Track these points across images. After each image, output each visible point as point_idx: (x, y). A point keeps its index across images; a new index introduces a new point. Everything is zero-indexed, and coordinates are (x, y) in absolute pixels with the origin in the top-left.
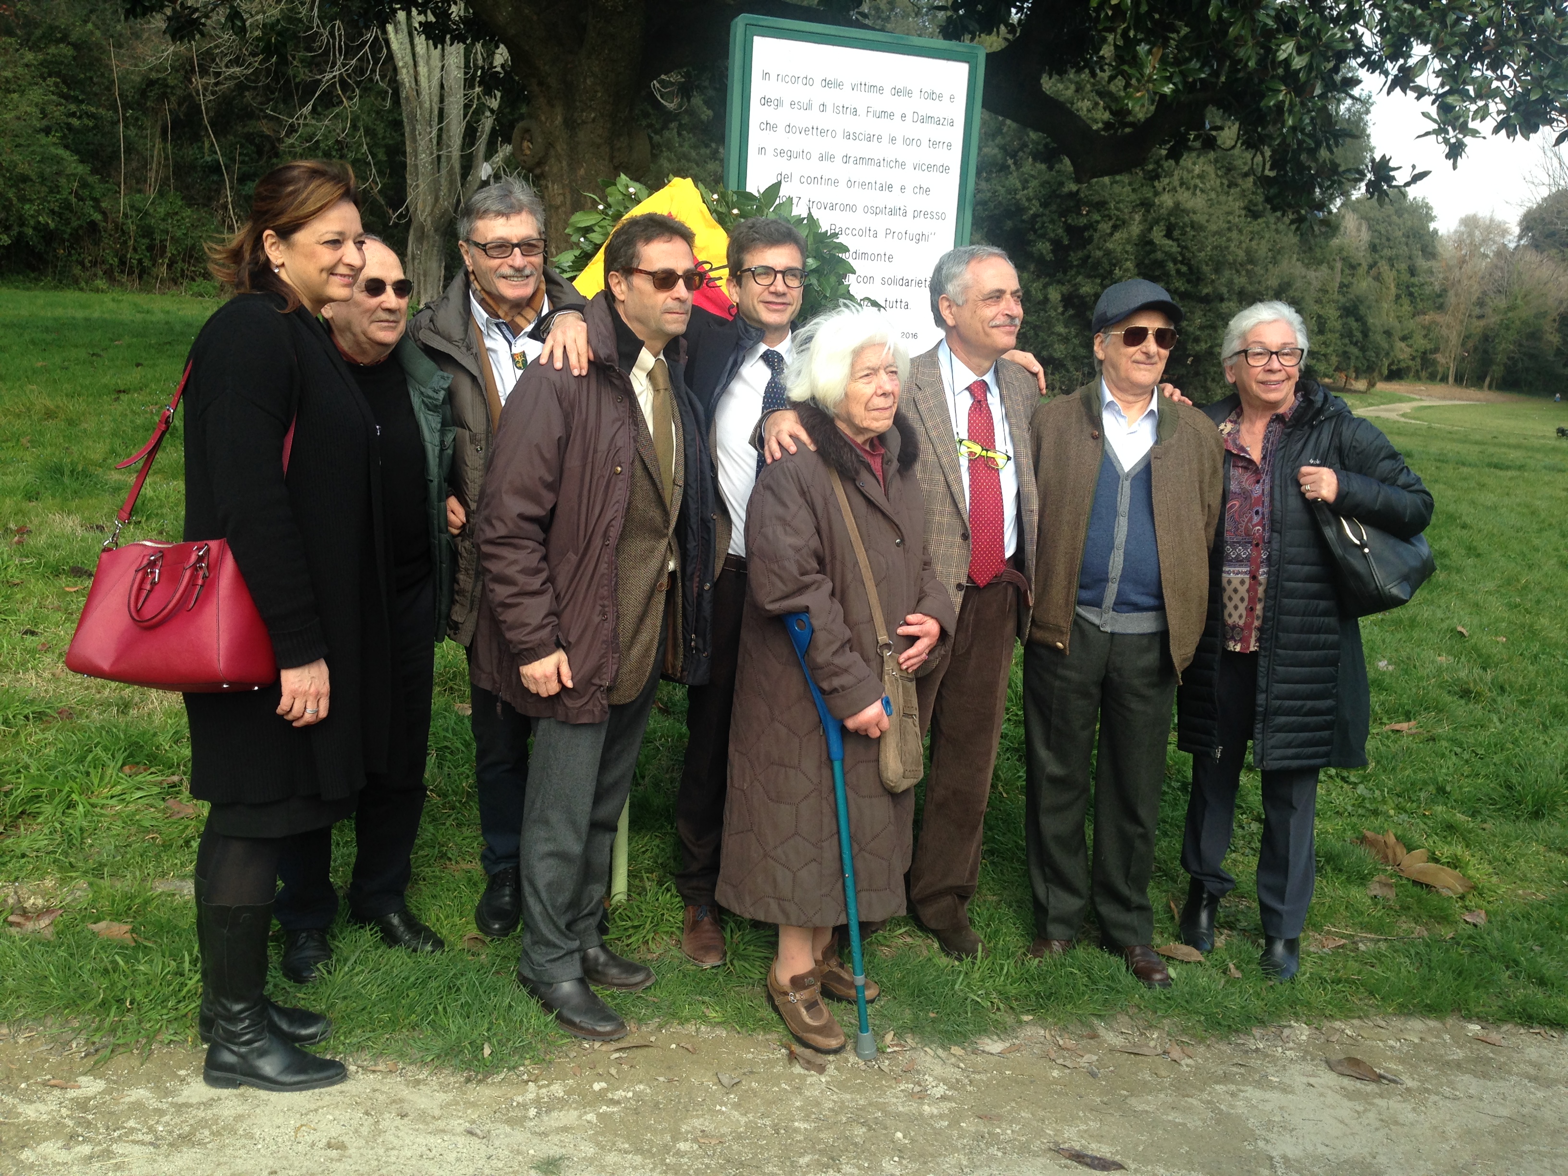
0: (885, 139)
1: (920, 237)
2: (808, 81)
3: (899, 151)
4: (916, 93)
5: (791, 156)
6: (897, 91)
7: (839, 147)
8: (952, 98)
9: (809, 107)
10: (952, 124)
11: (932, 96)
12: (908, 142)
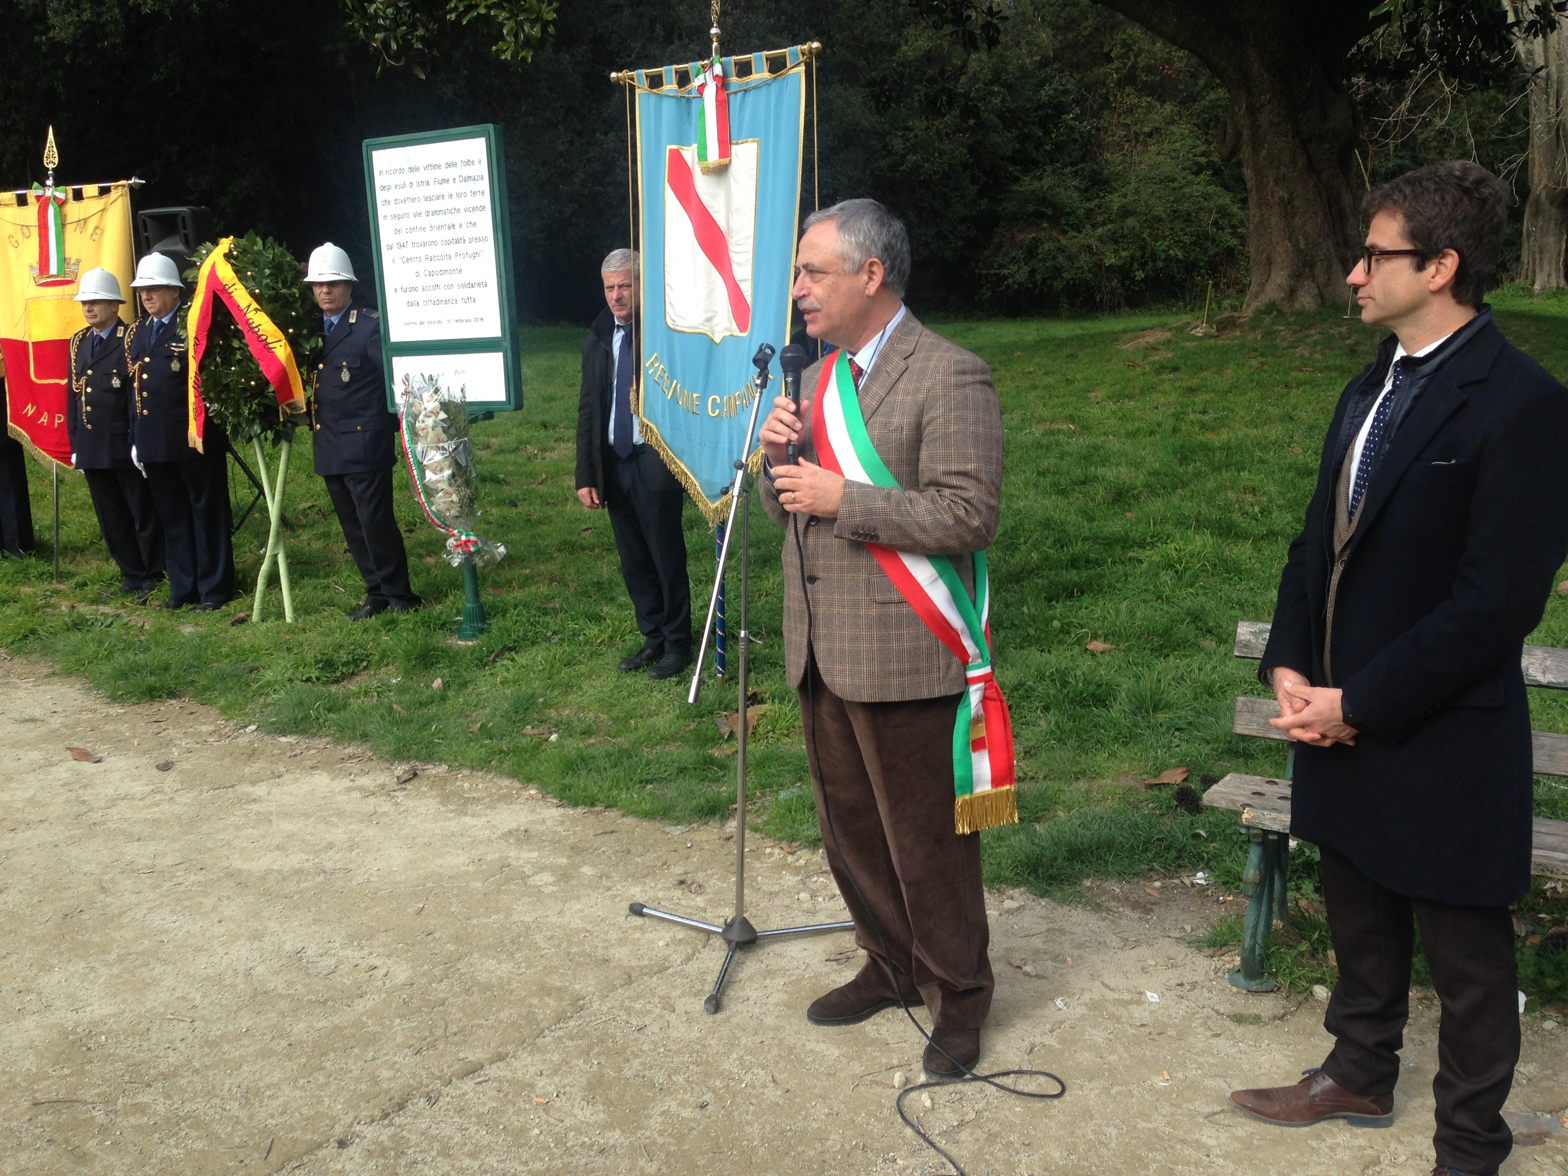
0: (446, 197)
1: (475, 255)
2: (402, 171)
3: (456, 203)
4: (459, 164)
5: (399, 217)
6: (449, 165)
7: (423, 207)
8: (480, 161)
9: (404, 186)
10: (481, 178)
11: (468, 163)
12: (459, 195)
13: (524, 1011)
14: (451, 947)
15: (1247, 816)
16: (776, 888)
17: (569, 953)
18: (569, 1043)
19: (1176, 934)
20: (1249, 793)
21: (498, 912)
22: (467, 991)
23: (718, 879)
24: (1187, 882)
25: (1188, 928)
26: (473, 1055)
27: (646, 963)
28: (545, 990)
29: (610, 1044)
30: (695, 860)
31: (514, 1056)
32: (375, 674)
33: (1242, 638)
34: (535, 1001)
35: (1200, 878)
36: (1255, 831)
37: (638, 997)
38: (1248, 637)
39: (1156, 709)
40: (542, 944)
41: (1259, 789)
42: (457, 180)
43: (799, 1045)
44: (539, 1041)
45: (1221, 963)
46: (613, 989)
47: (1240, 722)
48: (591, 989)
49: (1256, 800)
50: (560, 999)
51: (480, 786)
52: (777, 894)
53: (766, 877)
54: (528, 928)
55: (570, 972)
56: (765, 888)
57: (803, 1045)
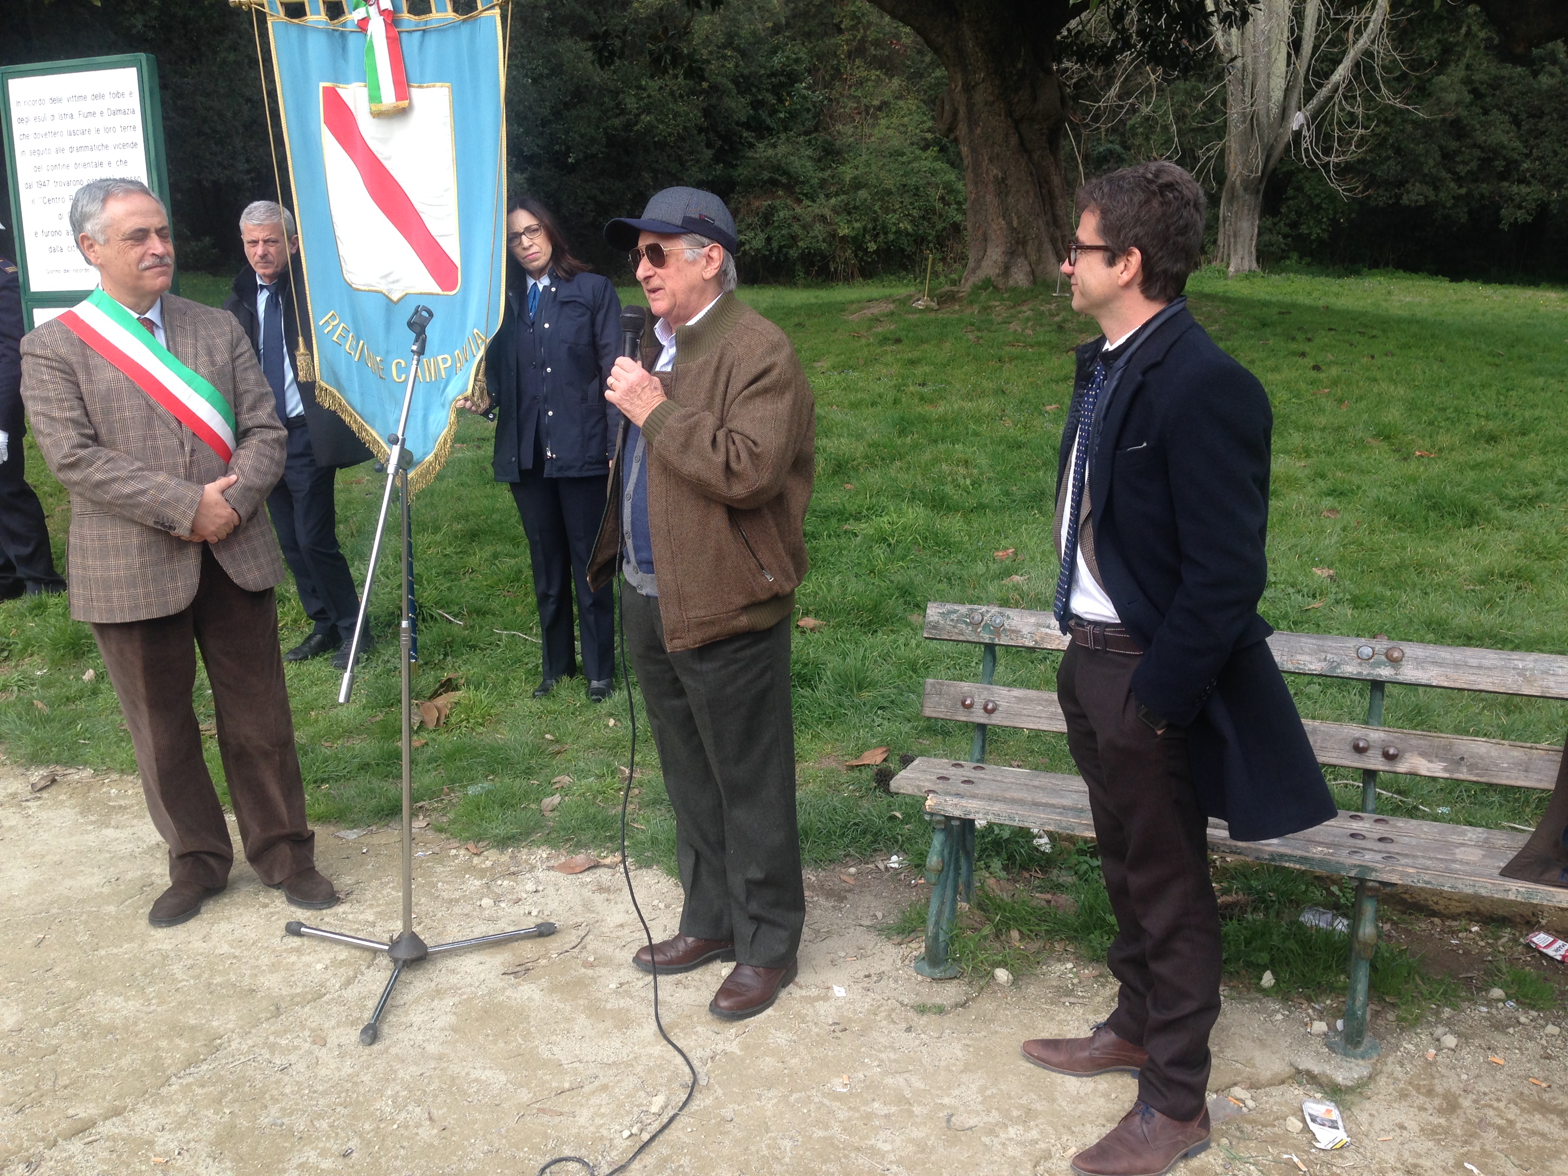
0: (93, 132)
2: (41, 101)
3: (103, 138)
4: (107, 96)
5: (39, 153)
6: (95, 97)
7: (67, 142)
8: (131, 94)
9: (44, 119)
10: (132, 112)
11: (118, 95)
12: (108, 130)
13: (149, 1056)
14: (71, 984)
15: (930, 802)
16: (457, 895)
17: (210, 984)
18: (199, 1091)
19: (867, 922)
20: (934, 778)
21: (131, 940)
22: (85, 1036)
23: (393, 888)
24: (881, 866)
25: (879, 915)
26: (83, 1111)
27: (299, 990)
28: (177, 1030)
29: (247, 1089)
30: (370, 867)
31: (133, 1110)
32: (17, 666)
33: (931, 619)
34: (164, 1043)
35: (894, 861)
36: (938, 818)
37: (285, 1032)
38: (936, 618)
39: (860, 687)
40: (179, 975)
41: (944, 773)
42: (105, 114)
43: (464, 1074)
44: (164, 1091)
45: (909, 950)
46: (257, 1023)
47: (928, 705)
48: (230, 1026)
49: (940, 786)
50: (193, 1040)
51: (130, 792)
52: (457, 901)
53: (447, 883)
54: (165, 957)
55: (208, 1007)
56: (445, 895)
57: (468, 1074)
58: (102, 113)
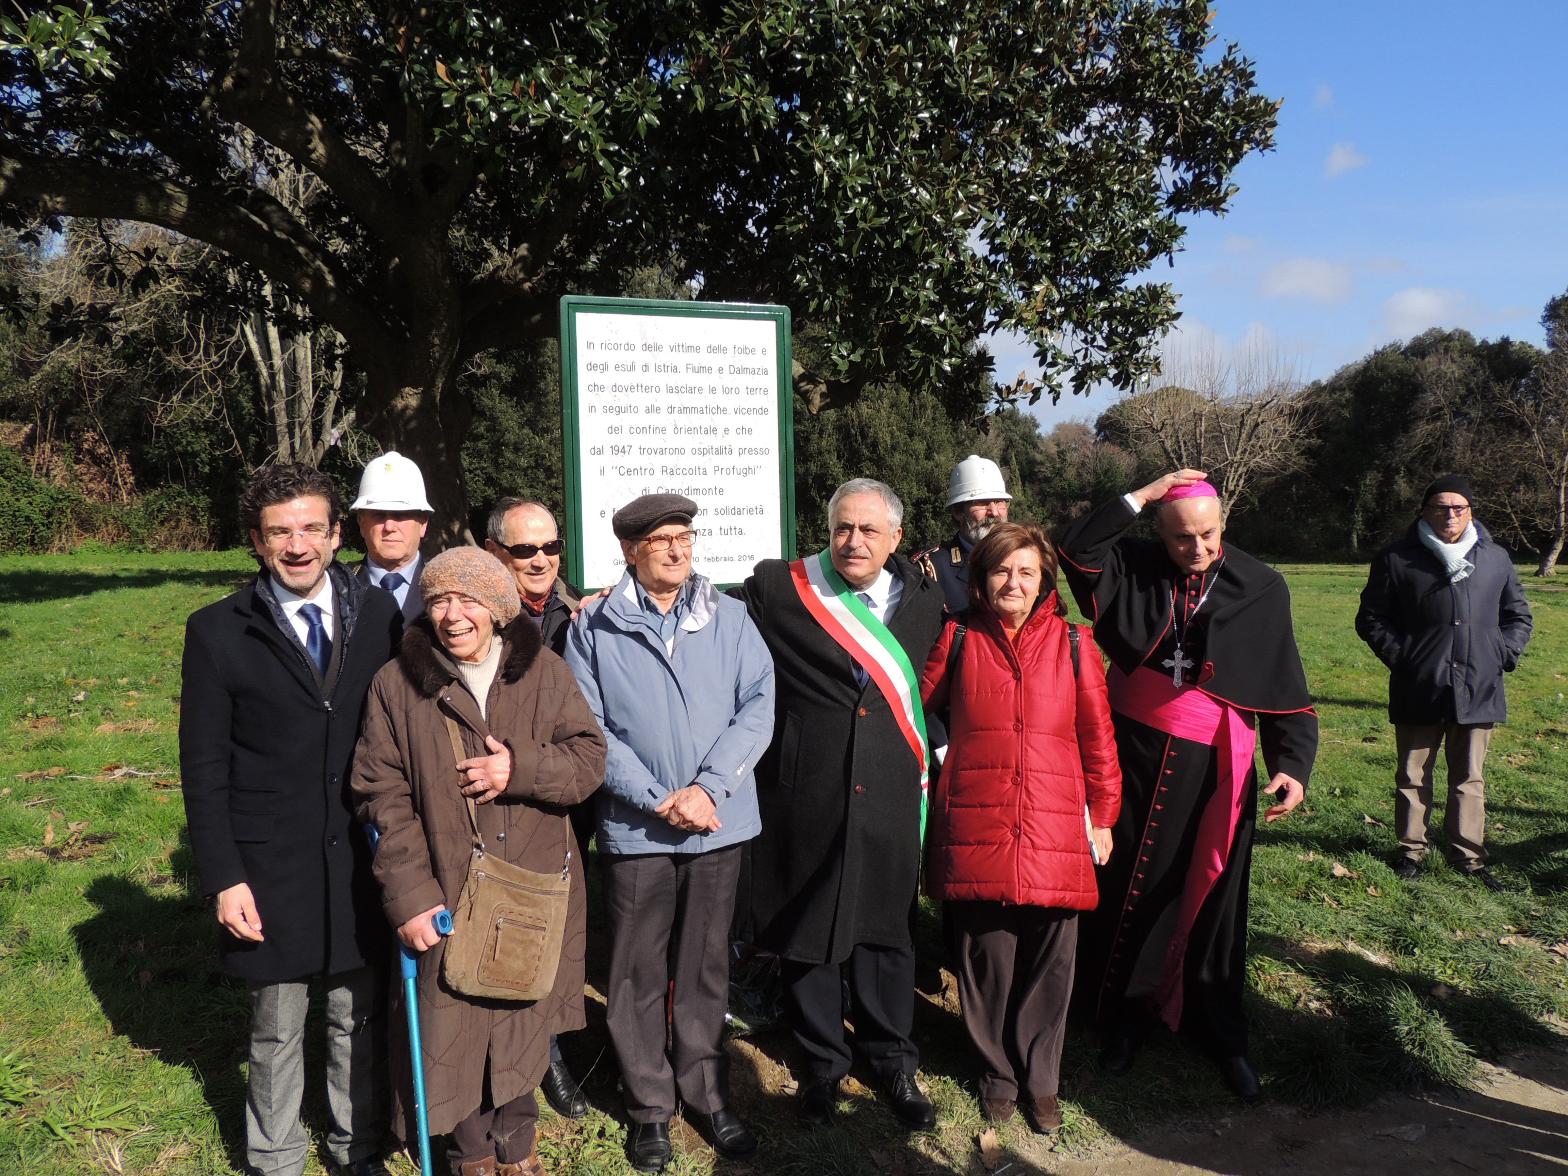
0: (706, 390)
1: (748, 471)
2: (629, 347)
3: (720, 400)
4: (731, 350)
5: (619, 411)
6: (712, 349)
7: (664, 400)
8: (764, 351)
9: (632, 368)
10: (766, 372)
11: (745, 350)
12: (727, 391)
42: (726, 371)
58: (721, 370)
